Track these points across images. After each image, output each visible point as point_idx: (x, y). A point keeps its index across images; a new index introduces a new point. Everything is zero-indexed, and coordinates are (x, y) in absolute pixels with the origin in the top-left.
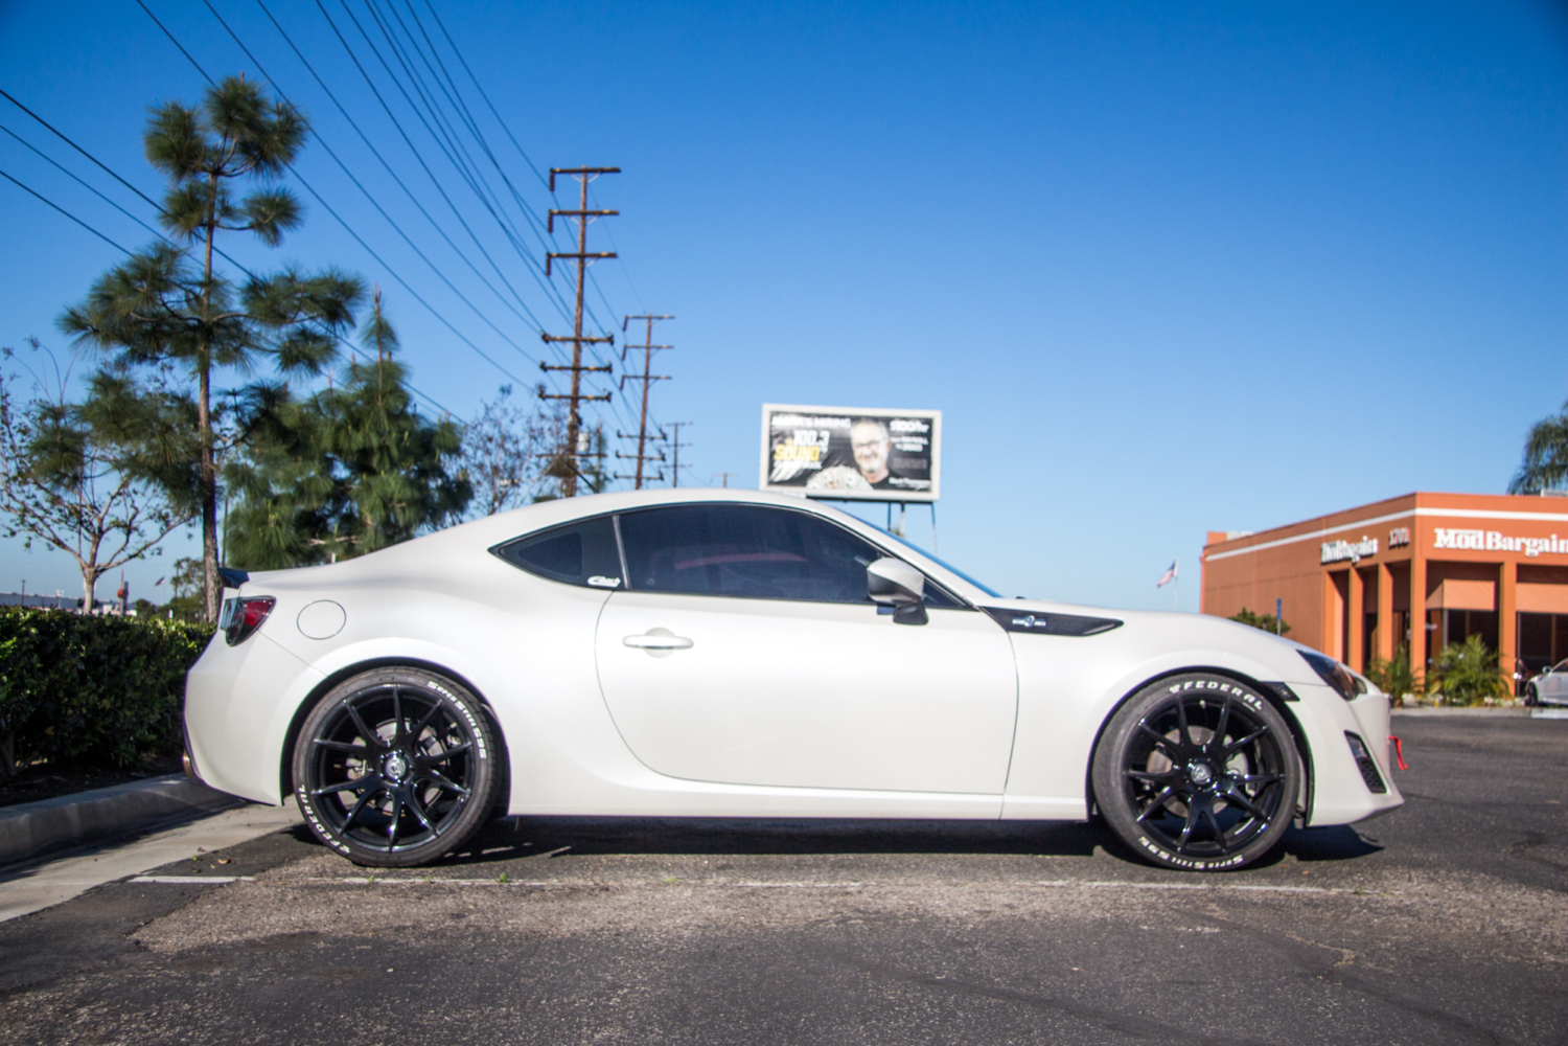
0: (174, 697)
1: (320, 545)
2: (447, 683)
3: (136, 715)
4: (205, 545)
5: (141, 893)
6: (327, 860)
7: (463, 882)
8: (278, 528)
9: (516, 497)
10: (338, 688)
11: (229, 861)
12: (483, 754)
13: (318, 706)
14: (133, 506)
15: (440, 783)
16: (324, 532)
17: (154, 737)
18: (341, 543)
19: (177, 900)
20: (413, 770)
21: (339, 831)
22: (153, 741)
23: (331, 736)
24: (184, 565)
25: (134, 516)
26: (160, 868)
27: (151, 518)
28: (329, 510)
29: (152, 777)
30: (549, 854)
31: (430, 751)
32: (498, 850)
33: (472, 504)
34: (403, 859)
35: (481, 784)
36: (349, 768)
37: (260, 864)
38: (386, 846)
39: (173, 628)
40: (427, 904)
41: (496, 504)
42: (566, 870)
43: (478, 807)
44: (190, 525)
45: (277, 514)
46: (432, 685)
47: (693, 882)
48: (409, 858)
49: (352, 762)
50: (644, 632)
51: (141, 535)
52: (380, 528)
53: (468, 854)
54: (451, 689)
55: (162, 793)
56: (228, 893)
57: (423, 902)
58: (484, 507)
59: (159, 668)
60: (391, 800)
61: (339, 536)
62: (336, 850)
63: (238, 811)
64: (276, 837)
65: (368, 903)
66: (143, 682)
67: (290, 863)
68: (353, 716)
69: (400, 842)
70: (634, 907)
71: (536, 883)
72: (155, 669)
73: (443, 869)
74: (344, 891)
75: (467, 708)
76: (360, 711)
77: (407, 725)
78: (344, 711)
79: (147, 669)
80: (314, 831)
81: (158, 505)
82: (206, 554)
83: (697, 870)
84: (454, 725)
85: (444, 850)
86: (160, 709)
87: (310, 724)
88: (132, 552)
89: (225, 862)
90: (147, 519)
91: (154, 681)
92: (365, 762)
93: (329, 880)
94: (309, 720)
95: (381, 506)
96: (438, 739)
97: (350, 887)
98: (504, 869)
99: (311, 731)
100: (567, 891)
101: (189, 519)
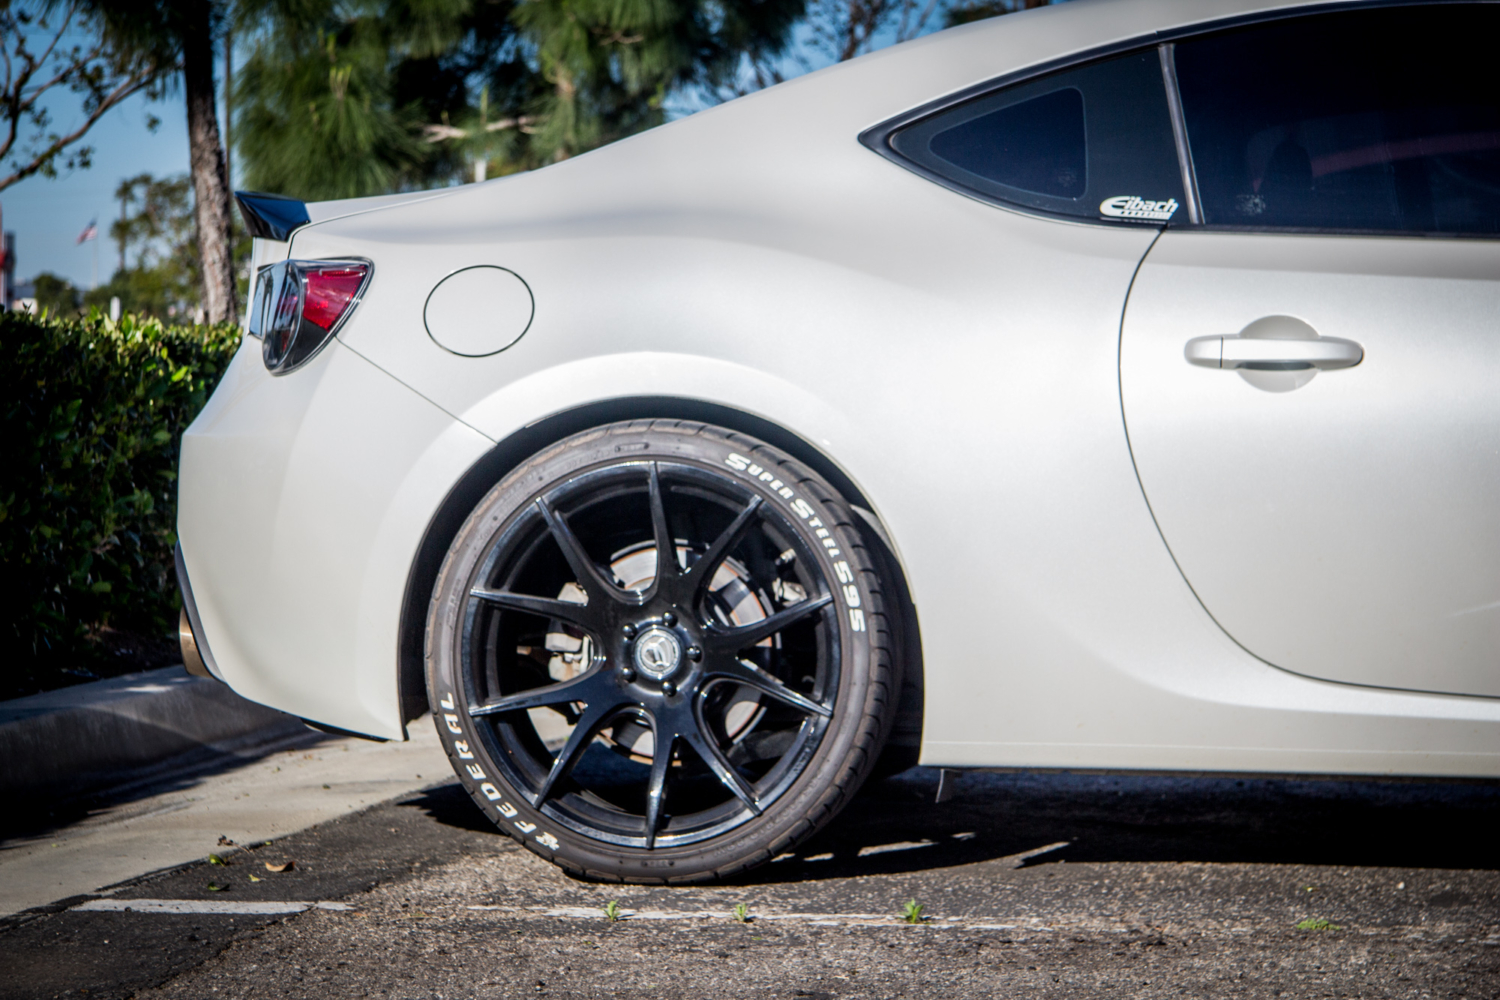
0: (147, 496)
1: (451, 140)
2: (771, 457)
3: (65, 536)
4: (193, 144)
5: (100, 936)
6: (508, 866)
7: (820, 920)
8: (352, 101)
9: (906, 12)
10: (522, 469)
11: (289, 867)
12: (857, 621)
13: (478, 511)
14: (20, 52)
15: (760, 690)
16: (458, 109)
17: (106, 587)
18: (499, 133)
19: (182, 951)
20: (697, 658)
21: (534, 798)
22: (104, 595)
23: (510, 580)
24: (139, 192)
25: (25, 77)
26: (138, 880)
27: (63, 79)
28: (468, 56)
29: (107, 676)
30: (1017, 859)
31: (733, 616)
32: (895, 847)
33: (801, 32)
34: (679, 864)
35: (856, 691)
36: (549, 655)
37: (358, 874)
38: (641, 835)
39: (139, 337)
40: (739, 969)
41: (860, 31)
42: (1058, 896)
43: (851, 746)
44: (153, 96)
45: (349, 69)
46: (737, 462)
47: (1372, 931)
48: (694, 862)
49: (556, 640)
50: (1237, 329)
51: (40, 120)
52: (584, 96)
53: (828, 856)
54: (781, 470)
55: (130, 713)
56: (292, 936)
57: (731, 962)
58: (831, 38)
59: (109, 428)
60: (649, 728)
61: (494, 119)
62: (526, 841)
63: (299, 755)
64: (389, 815)
65: (607, 965)
66: (77, 459)
67: (424, 871)
68: (556, 533)
69: (672, 826)
70: (1228, 986)
71: (988, 925)
72: (101, 430)
73: (771, 888)
74: (550, 936)
75: (818, 514)
76: (572, 523)
77: (682, 555)
78: (537, 524)
79: (85, 430)
80: (477, 797)
81: (77, 49)
82: (196, 162)
83: (1378, 904)
84: (788, 555)
85: (772, 845)
86: (118, 522)
87: (460, 553)
88: (25, 161)
89: (280, 868)
90: (54, 83)
91: (100, 459)
92: (586, 640)
93: (516, 912)
94: (457, 543)
95: (584, 45)
96: (753, 587)
97: (563, 928)
98: (912, 891)
99: (463, 571)
100: (1066, 945)
101: (151, 81)
